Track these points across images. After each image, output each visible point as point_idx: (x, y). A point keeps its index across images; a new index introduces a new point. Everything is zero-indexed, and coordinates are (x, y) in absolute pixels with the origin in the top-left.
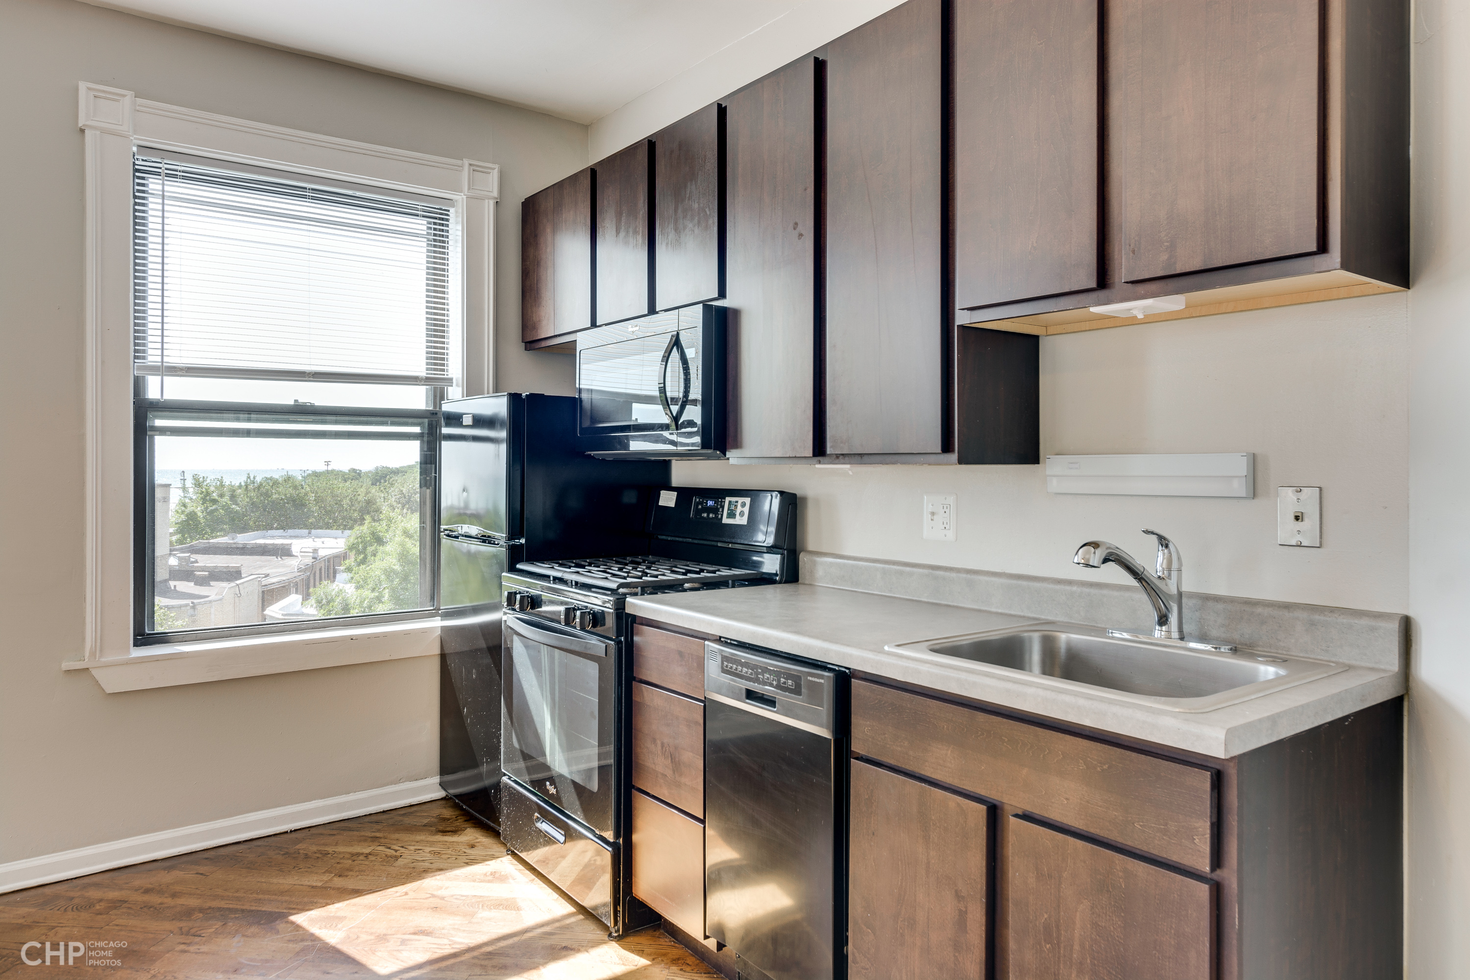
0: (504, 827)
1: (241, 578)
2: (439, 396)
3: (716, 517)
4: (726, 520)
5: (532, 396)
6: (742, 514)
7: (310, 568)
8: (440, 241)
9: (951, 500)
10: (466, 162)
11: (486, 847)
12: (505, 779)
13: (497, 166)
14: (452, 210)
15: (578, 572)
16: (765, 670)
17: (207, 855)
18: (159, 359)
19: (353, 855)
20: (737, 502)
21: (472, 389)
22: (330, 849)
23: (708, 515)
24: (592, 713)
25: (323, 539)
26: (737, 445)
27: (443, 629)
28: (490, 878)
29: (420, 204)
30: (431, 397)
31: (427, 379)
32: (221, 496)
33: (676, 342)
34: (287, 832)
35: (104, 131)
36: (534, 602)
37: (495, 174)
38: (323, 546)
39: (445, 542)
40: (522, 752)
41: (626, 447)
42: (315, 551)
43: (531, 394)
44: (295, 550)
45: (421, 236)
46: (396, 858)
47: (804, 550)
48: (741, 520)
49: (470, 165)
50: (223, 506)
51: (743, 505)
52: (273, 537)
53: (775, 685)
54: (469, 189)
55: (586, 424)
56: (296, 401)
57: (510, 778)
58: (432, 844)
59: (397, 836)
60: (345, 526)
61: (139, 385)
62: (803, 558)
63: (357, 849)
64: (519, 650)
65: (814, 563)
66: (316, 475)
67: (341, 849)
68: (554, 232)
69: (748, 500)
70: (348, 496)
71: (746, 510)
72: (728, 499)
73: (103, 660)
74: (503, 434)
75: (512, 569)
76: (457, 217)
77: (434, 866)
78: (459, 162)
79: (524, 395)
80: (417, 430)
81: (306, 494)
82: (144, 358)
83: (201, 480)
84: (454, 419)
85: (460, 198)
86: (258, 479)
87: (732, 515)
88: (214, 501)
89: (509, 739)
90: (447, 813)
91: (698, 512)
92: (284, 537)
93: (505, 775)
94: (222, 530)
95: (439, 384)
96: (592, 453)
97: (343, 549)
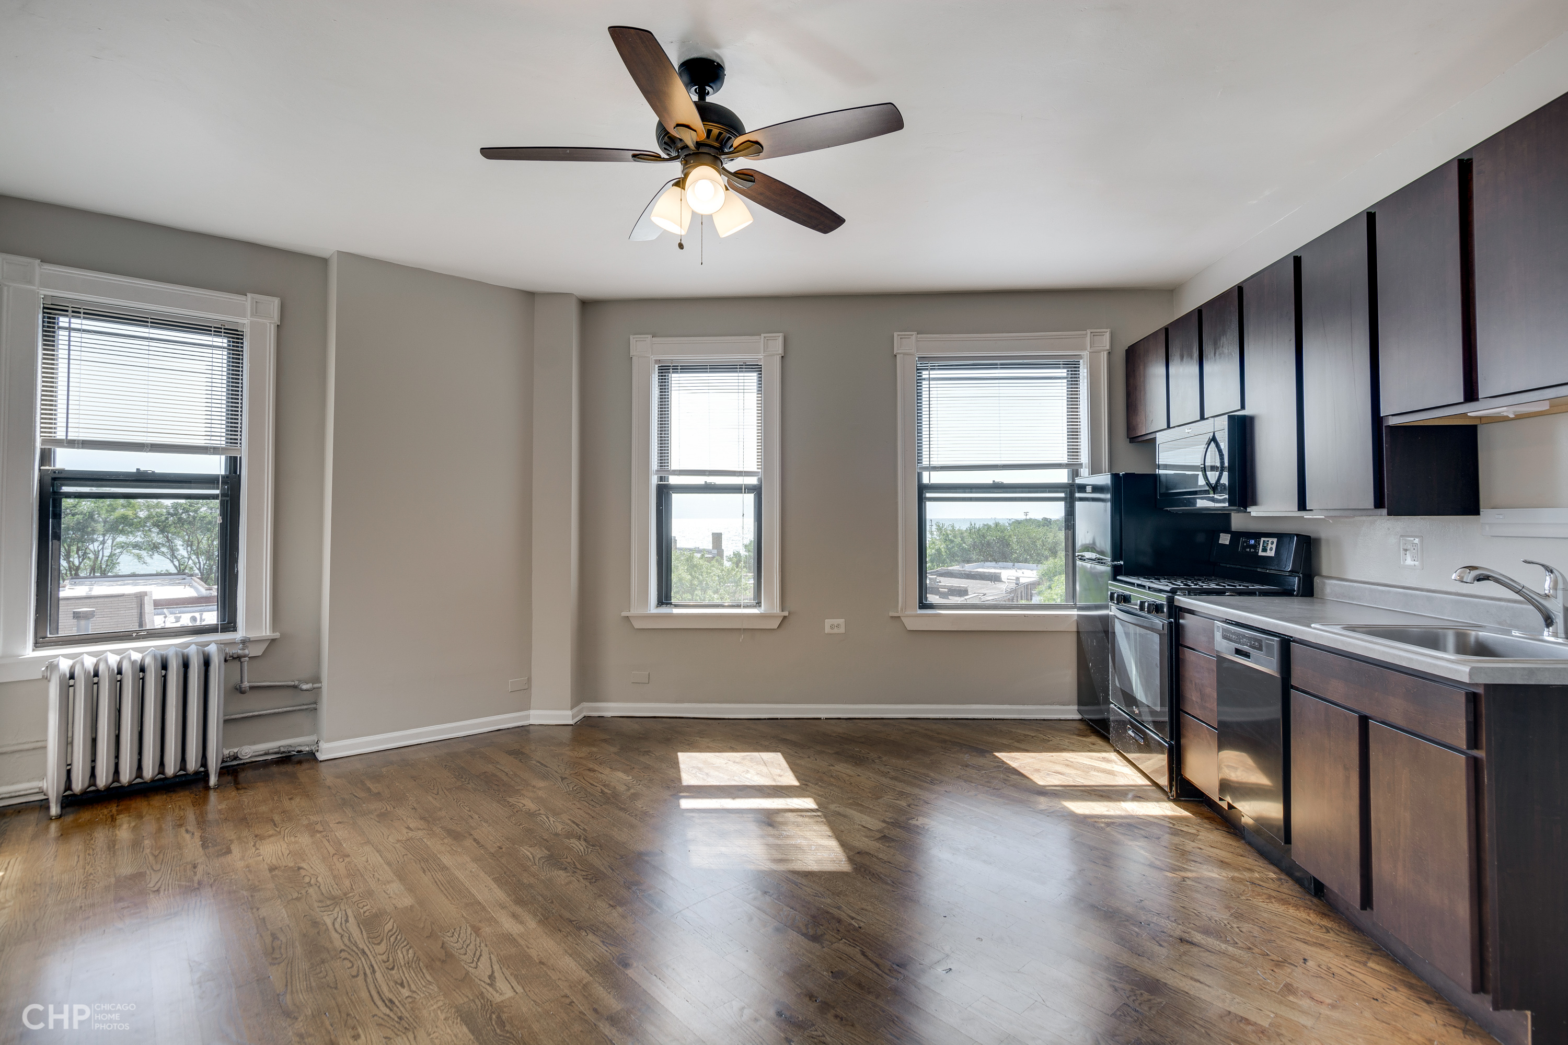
0: (1112, 736)
1: (967, 594)
2: (1075, 473)
3: (1255, 551)
4: (1261, 553)
5: (1126, 475)
6: (1271, 549)
7: (1014, 591)
8: (1075, 381)
9: (1418, 541)
10: (1089, 331)
11: (1101, 746)
12: (1112, 706)
13: (1108, 330)
14: (1081, 361)
15: (1152, 582)
16: (1244, 636)
17: (952, 721)
18: (928, 463)
19: (1025, 735)
20: (1268, 541)
21: (1095, 470)
22: (1013, 730)
23: (1250, 550)
24: (1156, 664)
25: (1023, 570)
26: (1254, 503)
27: (1078, 615)
28: (1102, 759)
29: (1061, 361)
30: (1071, 475)
31: (1067, 464)
32: (955, 537)
33: (1214, 439)
34: (991, 719)
35: (905, 354)
36: (1126, 599)
37: (1108, 335)
38: (1023, 575)
39: (1079, 563)
40: (1121, 689)
41: (1195, 504)
42: (1018, 579)
43: (1126, 474)
44: (1004, 578)
45: (1064, 378)
46: (1049, 741)
47: (1319, 575)
48: (1271, 553)
49: (1091, 333)
50: (957, 544)
51: (1272, 543)
52: (988, 567)
53: (1249, 645)
54: (1091, 347)
55: (1163, 491)
56: (994, 481)
57: (1115, 706)
58: (1070, 739)
59: (1050, 731)
60: (1039, 561)
61: (920, 476)
62: (1317, 580)
63: (1029, 733)
64: (1118, 628)
65: (1324, 584)
66: (1018, 522)
67: (1019, 731)
68: (1144, 369)
69: (1275, 540)
70: (1040, 538)
71: (1274, 546)
72: (1263, 539)
73: (906, 613)
74: (1108, 496)
75: (1115, 579)
76: (1084, 364)
77: (1070, 748)
78: (1084, 332)
79: (1121, 474)
80: (1062, 495)
81: (1010, 536)
82: (921, 463)
83: (941, 525)
84: (1082, 488)
85: (1086, 354)
86: (977, 526)
87: (1265, 550)
88: (952, 541)
89: (1114, 681)
90: (1081, 726)
91: (1244, 548)
92: (995, 568)
93: (1113, 703)
94: (956, 560)
95: (1075, 468)
96: (1169, 509)
97: (1035, 579)
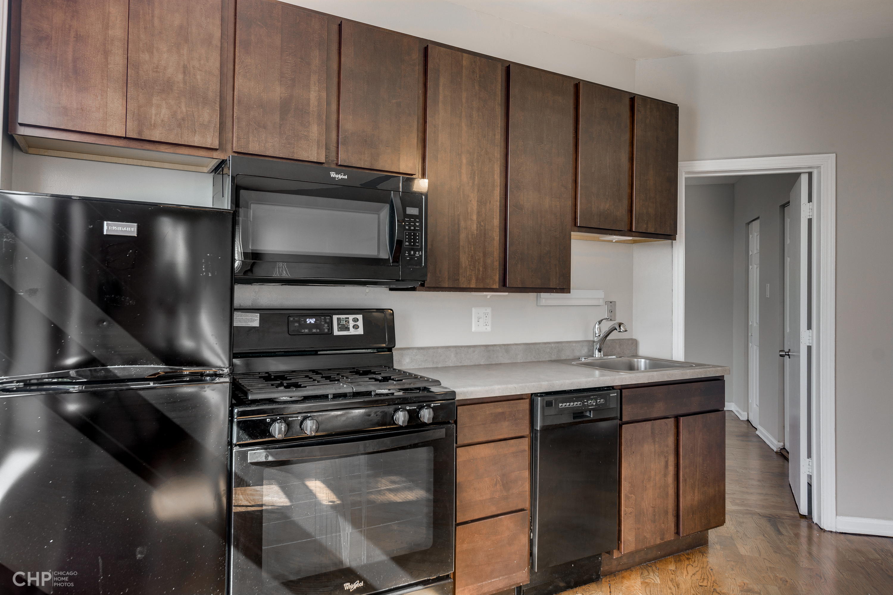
6: (356, 327)
9: (489, 310)
20: (347, 318)
53: (594, 405)
69: (360, 317)
91: (296, 329)
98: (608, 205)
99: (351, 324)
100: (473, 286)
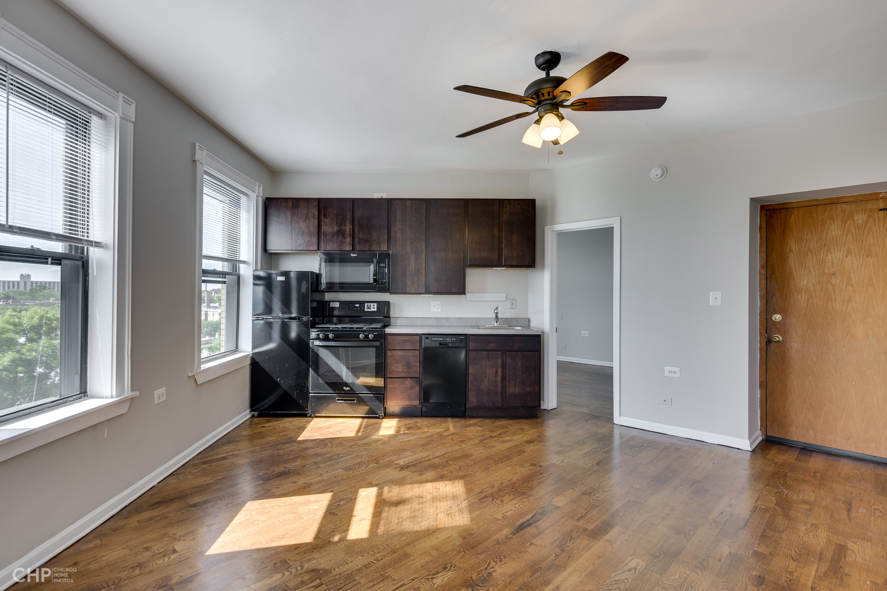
9: (439, 303)
98: (486, 254)
99: (372, 307)
100: (413, 292)
